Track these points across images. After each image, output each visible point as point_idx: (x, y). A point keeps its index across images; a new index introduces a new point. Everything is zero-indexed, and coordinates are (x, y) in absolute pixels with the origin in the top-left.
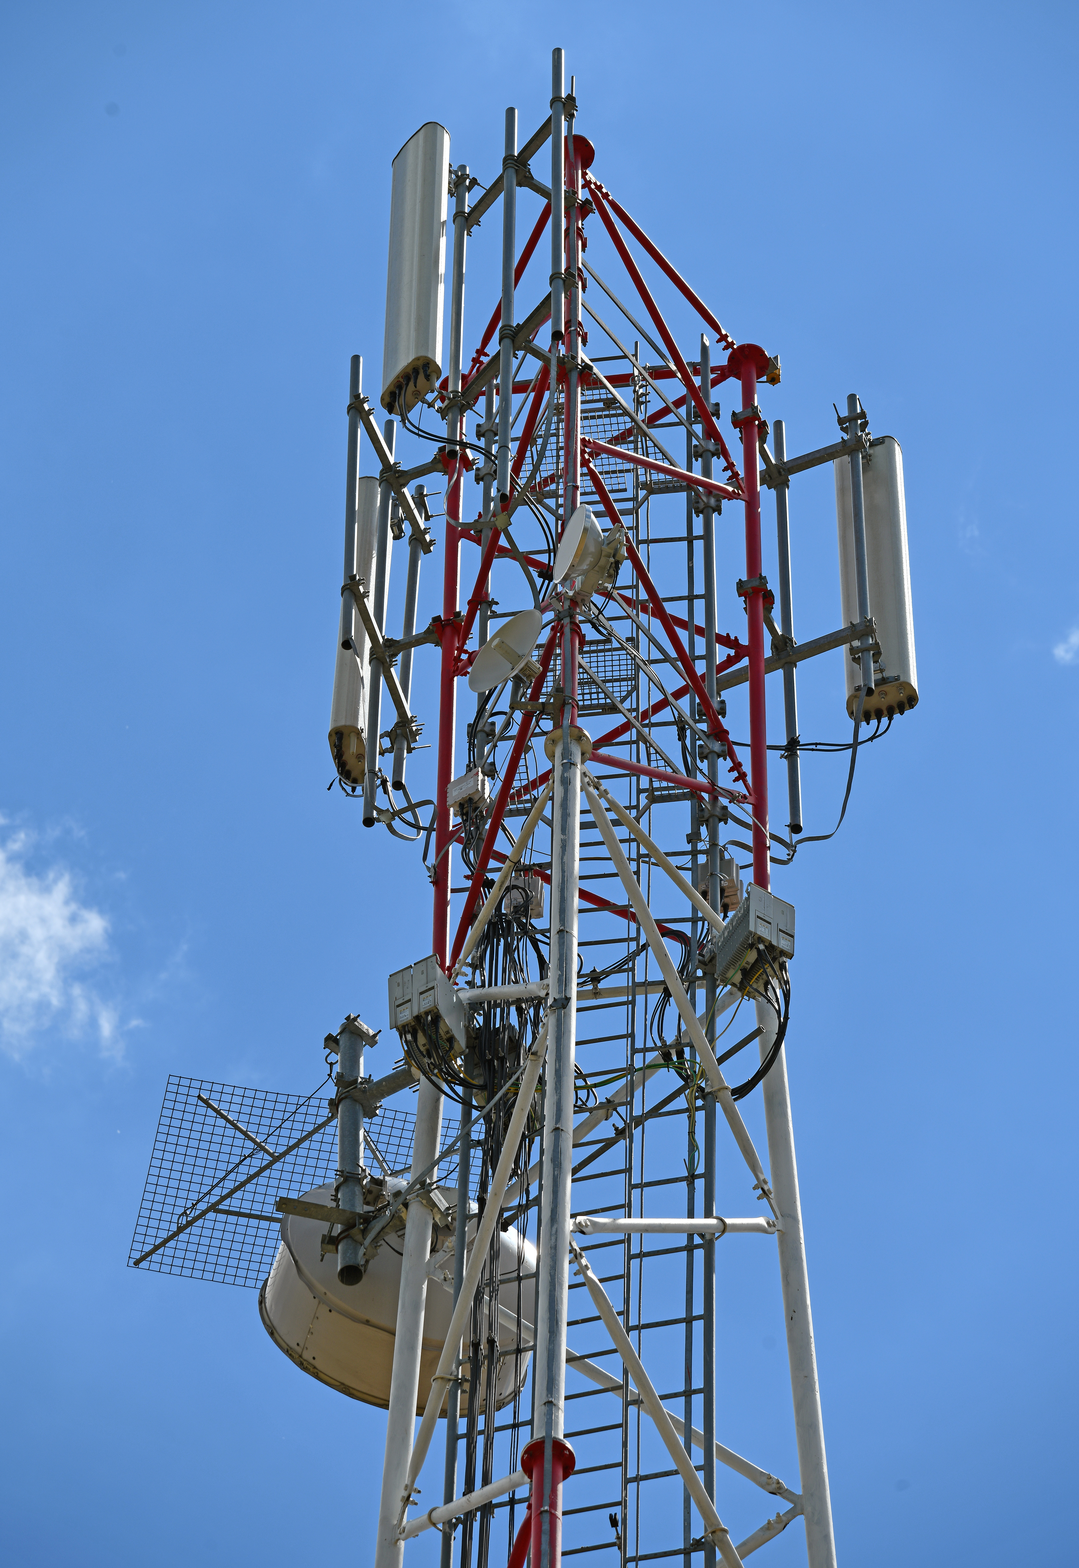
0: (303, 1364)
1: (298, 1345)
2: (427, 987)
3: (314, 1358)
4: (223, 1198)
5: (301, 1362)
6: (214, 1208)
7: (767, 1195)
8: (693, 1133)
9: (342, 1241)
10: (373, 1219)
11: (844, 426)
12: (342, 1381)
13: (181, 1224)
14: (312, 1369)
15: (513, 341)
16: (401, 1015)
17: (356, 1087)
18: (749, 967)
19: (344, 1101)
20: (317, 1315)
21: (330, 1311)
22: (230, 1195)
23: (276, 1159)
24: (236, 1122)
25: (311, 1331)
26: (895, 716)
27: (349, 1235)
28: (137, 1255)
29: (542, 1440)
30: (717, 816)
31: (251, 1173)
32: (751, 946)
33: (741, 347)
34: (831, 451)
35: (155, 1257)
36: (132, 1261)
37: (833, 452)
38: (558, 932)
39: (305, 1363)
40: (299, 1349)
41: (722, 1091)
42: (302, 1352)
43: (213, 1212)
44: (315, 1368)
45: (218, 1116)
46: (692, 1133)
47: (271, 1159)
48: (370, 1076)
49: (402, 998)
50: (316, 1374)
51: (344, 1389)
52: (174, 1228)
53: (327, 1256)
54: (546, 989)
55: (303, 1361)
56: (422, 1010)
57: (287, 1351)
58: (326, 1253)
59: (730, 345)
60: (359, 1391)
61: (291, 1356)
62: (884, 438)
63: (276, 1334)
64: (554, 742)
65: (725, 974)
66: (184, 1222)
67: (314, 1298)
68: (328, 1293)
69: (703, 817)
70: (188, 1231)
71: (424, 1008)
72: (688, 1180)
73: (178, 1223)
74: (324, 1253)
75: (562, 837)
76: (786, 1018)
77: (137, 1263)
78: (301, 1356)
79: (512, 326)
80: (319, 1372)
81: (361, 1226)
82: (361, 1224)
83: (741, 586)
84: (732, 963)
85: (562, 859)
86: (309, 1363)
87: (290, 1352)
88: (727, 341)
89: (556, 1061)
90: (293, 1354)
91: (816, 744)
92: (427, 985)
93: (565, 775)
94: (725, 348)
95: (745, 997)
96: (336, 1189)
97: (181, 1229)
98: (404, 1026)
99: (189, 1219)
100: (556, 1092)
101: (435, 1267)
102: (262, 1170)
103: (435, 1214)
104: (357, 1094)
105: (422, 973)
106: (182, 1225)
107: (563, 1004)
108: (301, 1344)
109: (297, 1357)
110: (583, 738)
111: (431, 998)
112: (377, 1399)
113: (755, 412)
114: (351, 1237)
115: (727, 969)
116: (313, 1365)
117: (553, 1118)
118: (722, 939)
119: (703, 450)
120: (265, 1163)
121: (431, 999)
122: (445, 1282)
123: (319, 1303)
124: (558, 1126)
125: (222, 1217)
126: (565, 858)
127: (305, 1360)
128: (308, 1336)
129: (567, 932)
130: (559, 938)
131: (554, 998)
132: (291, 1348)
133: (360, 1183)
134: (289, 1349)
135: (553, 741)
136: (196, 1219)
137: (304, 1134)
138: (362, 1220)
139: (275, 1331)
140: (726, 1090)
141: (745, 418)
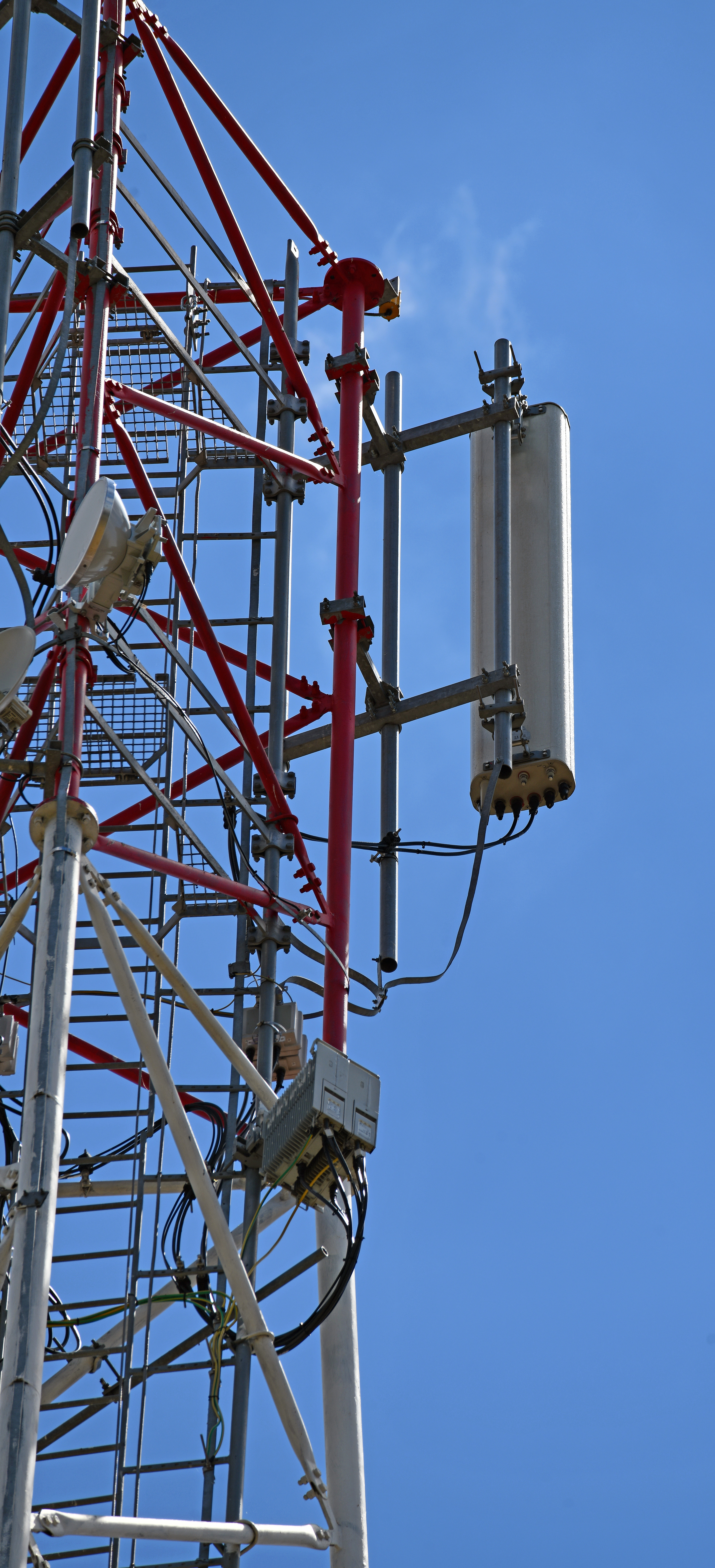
7: (319, 1493)
8: (216, 1398)
11: (489, 384)
15: (15, 236)
18: (309, 1161)
26: (540, 809)
30: (274, 940)
32: (315, 1131)
33: (345, 263)
34: (467, 420)
37: (471, 422)
38: (35, 1096)
41: (260, 1339)
46: (214, 1398)
54: (13, 1177)
59: (328, 258)
62: (546, 406)
64: (44, 820)
65: (274, 1170)
69: (255, 940)
72: (205, 1466)
75: (49, 958)
76: (360, 1238)
79: (13, 214)
83: (327, 609)
84: (286, 1154)
85: (47, 989)
88: (325, 253)
89: (22, 1282)
91: (424, 844)
93: (58, 869)
94: (322, 263)
95: (302, 1205)
100: (21, 1328)
107: (36, 1200)
110: (86, 816)
113: (359, 358)
115: (277, 1163)
117: (14, 1365)
118: (273, 1119)
119: (281, 409)
124: (20, 1377)
126: (51, 988)
129: (48, 1096)
130: (37, 1105)
131: (25, 1192)
135: (43, 818)
140: (266, 1339)
141: (345, 366)
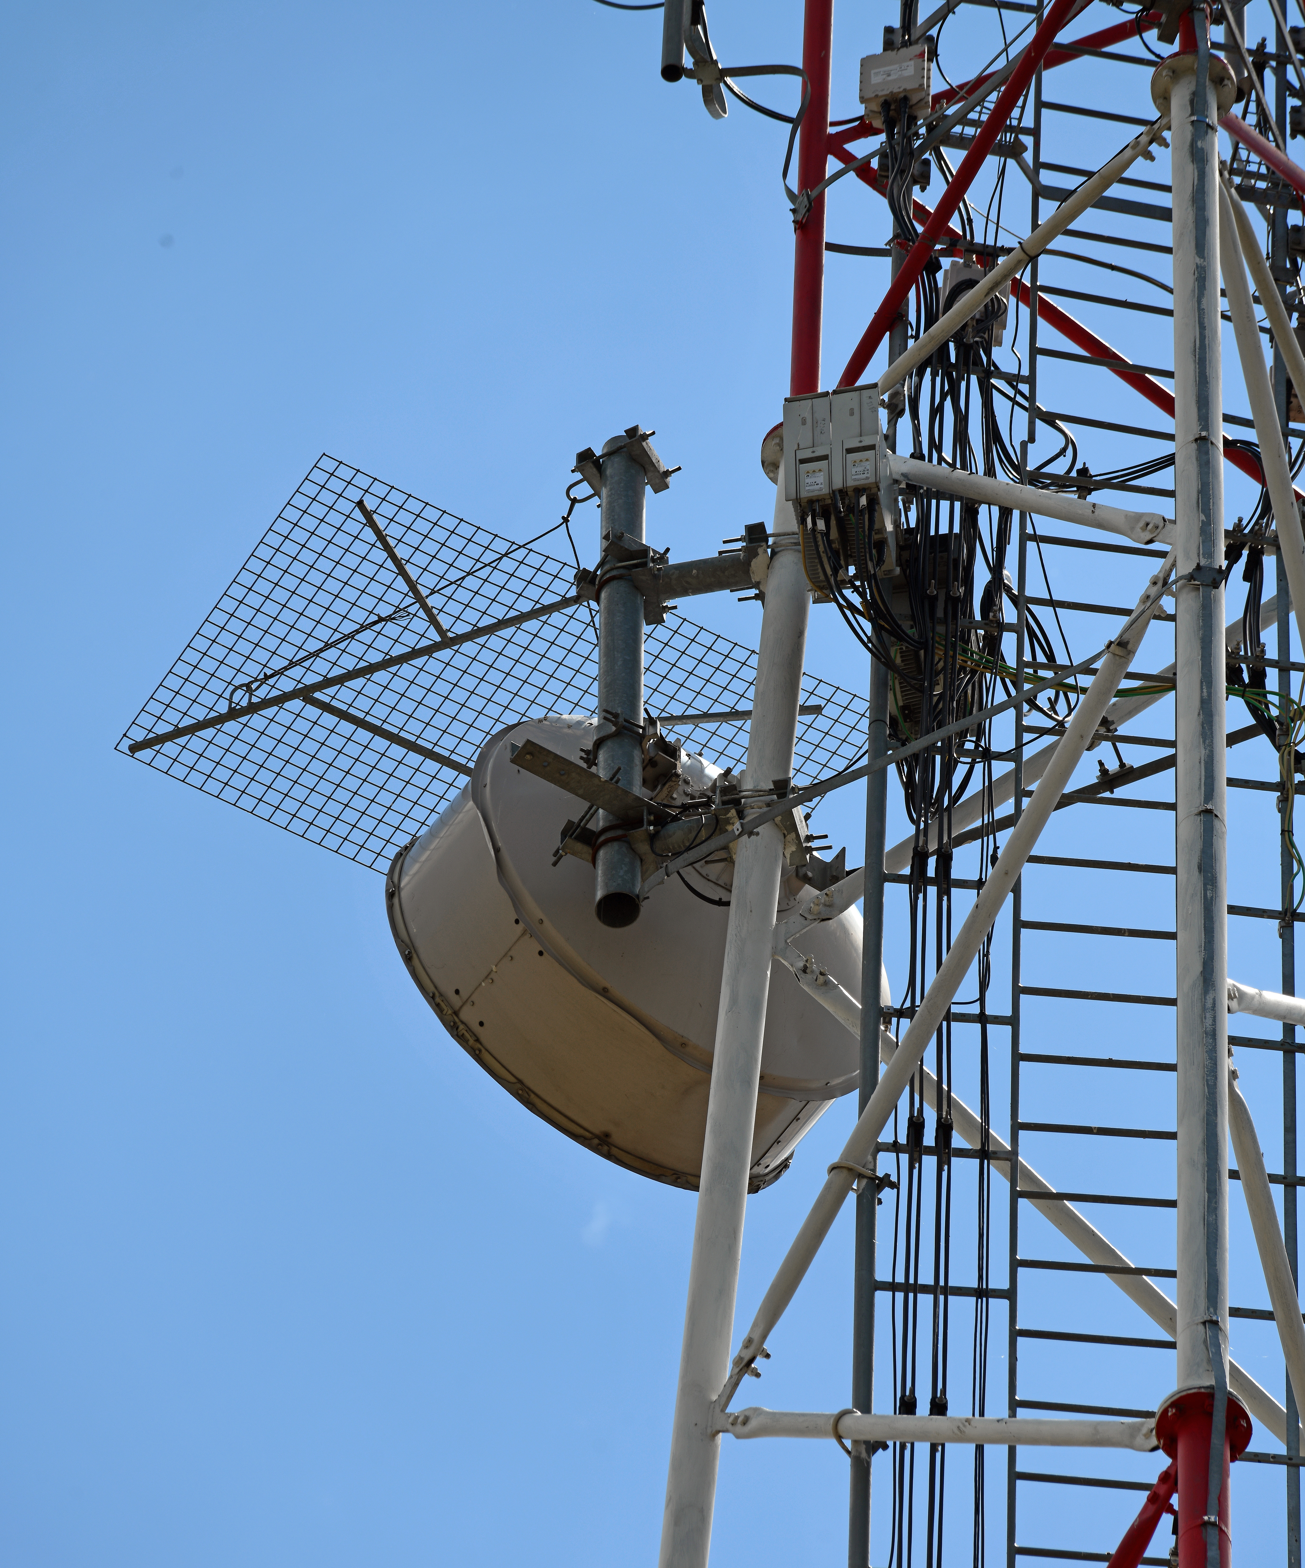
0: (457, 1029)
1: (457, 992)
2: (861, 442)
3: (481, 1024)
4: (327, 682)
5: (455, 1023)
6: (306, 694)
8: (1291, 833)
9: (609, 844)
10: (672, 821)
12: (520, 1077)
13: (238, 704)
14: (471, 1042)
16: (808, 480)
17: (645, 564)
19: (615, 582)
20: (511, 953)
21: (541, 953)
22: (341, 680)
23: (448, 641)
24: (404, 562)
25: (492, 976)
27: (625, 836)
28: (139, 735)
29: (1208, 1391)
31: (394, 653)
35: (169, 748)
36: (127, 743)
38: (1196, 440)
39: (461, 1027)
40: (456, 1001)
42: (461, 1007)
43: (303, 700)
44: (478, 1040)
45: (378, 544)
46: (1286, 832)
47: (438, 639)
48: (668, 550)
49: (811, 450)
50: (477, 1052)
51: (520, 1092)
52: (223, 707)
53: (568, 860)
55: (459, 1023)
56: (851, 483)
57: (433, 997)
58: (566, 854)
60: (545, 1101)
61: (438, 1009)
63: (416, 961)
66: (244, 703)
67: (517, 922)
68: (547, 923)
70: (244, 719)
71: (855, 480)
72: (1283, 920)
73: (231, 702)
74: (563, 854)
77: (135, 748)
78: (456, 1013)
80: (483, 1050)
81: (652, 828)
82: (650, 824)
86: (469, 1029)
87: (438, 1000)
90: (442, 1004)
92: (862, 438)
93: (1199, 144)
96: (598, 742)
97: (233, 714)
98: (811, 502)
99: (255, 700)
100: (1204, 742)
101: (786, 941)
102: (415, 653)
103: (787, 843)
104: (644, 578)
105: (852, 413)
106: (238, 707)
108: (464, 994)
109: (450, 1012)
110: (1226, 82)
111: (869, 465)
112: (573, 1124)
114: (629, 843)
116: (475, 1035)
117: (1200, 788)
120: (424, 643)
121: (868, 467)
122: (803, 975)
123: (524, 933)
124: (1209, 807)
125: (312, 712)
126: (1204, 301)
127: (463, 1022)
128: (483, 984)
129: (1212, 443)
130: (1199, 450)
132: (441, 995)
133: (641, 744)
134: (437, 994)
135: (1174, 72)
136: (266, 703)
137: (512, 614)
138: (652, 818)
139: (415, 956)
